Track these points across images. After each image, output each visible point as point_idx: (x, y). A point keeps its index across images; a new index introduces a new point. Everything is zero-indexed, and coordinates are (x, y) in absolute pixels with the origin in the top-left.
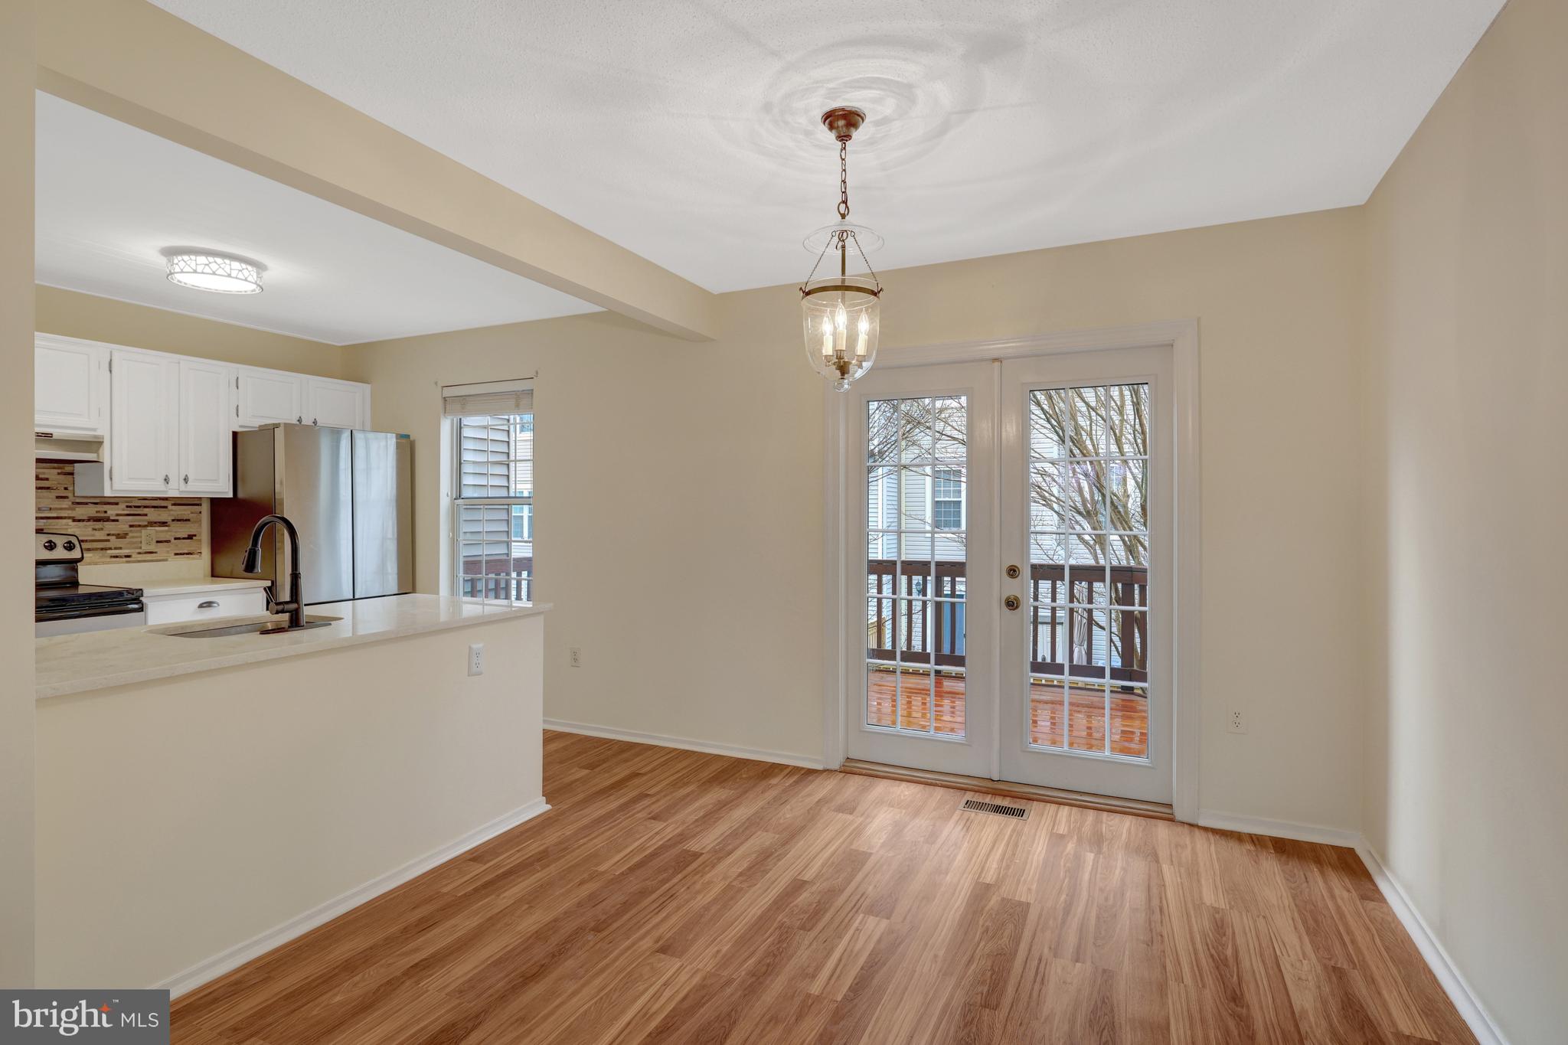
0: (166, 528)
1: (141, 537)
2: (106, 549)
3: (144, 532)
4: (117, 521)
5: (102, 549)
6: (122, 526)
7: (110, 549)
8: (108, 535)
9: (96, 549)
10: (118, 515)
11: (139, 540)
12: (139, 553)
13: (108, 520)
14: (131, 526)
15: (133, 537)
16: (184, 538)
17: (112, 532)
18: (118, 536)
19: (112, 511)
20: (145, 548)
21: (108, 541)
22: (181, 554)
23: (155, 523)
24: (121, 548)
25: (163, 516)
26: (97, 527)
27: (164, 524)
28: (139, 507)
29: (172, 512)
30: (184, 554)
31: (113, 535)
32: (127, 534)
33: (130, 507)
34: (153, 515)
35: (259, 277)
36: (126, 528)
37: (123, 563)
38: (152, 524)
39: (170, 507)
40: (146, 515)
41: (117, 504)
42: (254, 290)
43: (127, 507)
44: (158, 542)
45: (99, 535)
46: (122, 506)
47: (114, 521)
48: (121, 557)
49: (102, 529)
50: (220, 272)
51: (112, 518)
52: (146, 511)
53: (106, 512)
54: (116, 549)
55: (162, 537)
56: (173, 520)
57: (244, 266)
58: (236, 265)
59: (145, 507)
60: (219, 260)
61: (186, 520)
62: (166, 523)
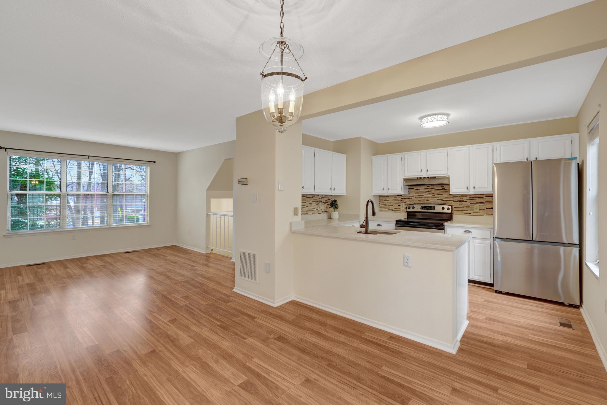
0: (483, 205)
1: (474, 207)
2: (463, 211)
3: (475, 206)
4: (466, 202)
5: (462, 210)
6: (468, 203)
7: (464, 210)
8: (464, 206)
9: (460, 210)
10: (466, 200)
11: (473, 208)
12: (473, 213)
13: (463, 201)
14: (471, 203)
15: (471, 207)
16: (490, 209)
17: (465, 205)
18: (467, 207)
19: (465, 199)
20: (475, 211)
21: (464, 208)
22: (489, 214)
23: (479, 203)
24: (467, 211)
25: (482, 200)
26: (461, 203)
27: (482, 203)
28: (473, 197)
29: (485, 199)
30: (490, 214)
31: (465, 206)
32: (470, 206)
33: (471, 197)
34: (478, 200)
35: (447, 118)
36: (469, 204)
37: (468, 215)
38: (478, 203)
39: (484, 197)
40: (476, 200)
41: (466, 196)
42: (446, 123)
43: (469, 197)
44: (480, 209)
45: (461, 206)
46: (468, 197)
47: (465, 202)
48: (468, 213)
49: (462, 204)
50: (434, 120)
51: (465, 201)
52: (476, 198)
53: (463, 199)
54: (466, 211)
55: (481, 208)
56: (486, 202)
57: (442, 116)
58: (439, 116)
59: (475, 197)
60: (434, 116)
61: (491, 202)
62: (483, 203)
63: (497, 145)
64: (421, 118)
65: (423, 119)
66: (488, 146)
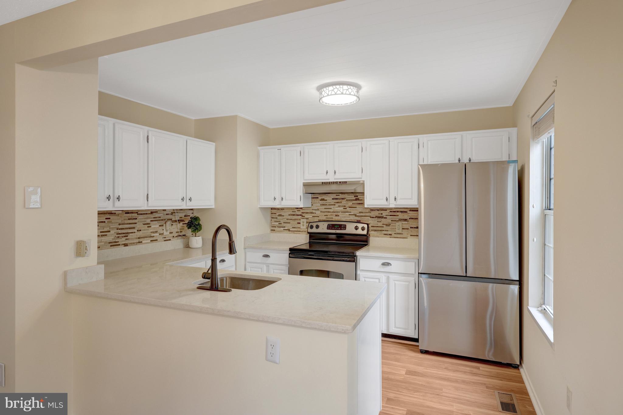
0: (407, 222)
1: (396, 226)
2: (382, 231)
3: (397, 224)
4: (386, 218)
5: (381, 230)
6: (388, 221)
7: (384, 231)
8: (383, 224)
9: (379, 230)
10: (386, 215)
11: (395, 227)
12: (395, 234)
13: (382, 217)
14: (392, 221)
15: (392, 226)
16: (415, 228)
17: (384, 223)
18: (387, 225)
19: (385, 214)
20: (398, 231)
21: (383, 227)
22: (413, 236)
23: (402, 219)
24: (388, 231)
25: (405, 216)
26: (379, 220)
27: (406, 220)
28: (395, 212)
29: (409, 215)
30: (415, 236)
31: (385, 224)
32: (390, 224)
33: (391, 212)
34: (401, 216)
35: (358, 92)
36: (390, 221)
37: (388, 237)
38: (400, 220)
39: (408, 212)
40: (398, 216)
41: (386, 210)
42: (357, 100)
43: (390, 211)
44: (403, 229)
45: (380, 224)
46: (388, 211)
47: (385, 218)
48: (388, 235)
49: (381, 222)
50: (339, 92)
51: (384, 217)
52: (398, 214)
53: (382, 214)
54: (386, 231)
55: (405, 227)
56: (410, 219)
57: (349, 87)
58: (345, 87)
59: (398, 212)
60: (338, 87)
61: (416, 219)
62: (407, 220)
63: (423, 138)
64: (320, 88)
65: (322, 90)
66: (413, 139)
